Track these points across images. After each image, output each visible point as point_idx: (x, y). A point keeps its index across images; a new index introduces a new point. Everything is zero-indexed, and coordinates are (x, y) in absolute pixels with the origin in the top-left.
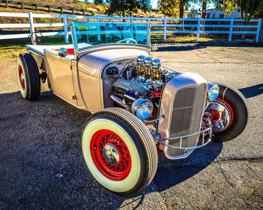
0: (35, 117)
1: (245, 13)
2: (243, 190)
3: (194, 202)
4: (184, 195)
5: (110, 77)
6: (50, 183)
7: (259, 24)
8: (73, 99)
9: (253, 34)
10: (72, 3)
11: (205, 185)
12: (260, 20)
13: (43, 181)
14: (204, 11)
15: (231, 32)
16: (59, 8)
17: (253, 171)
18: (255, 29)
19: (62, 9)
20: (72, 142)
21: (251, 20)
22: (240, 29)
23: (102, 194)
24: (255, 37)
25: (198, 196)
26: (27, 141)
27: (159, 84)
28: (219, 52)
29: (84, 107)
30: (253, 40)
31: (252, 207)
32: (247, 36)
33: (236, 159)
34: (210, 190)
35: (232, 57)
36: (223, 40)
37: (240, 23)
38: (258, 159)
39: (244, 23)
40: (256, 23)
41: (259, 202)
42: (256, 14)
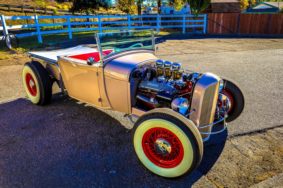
0: (55, 121)
1: (194, 9)
2: (256, 158)
3: (228, 174)
4: (218, 170)
5: (135, 80)
6: (109, 180)
7: (205, 18)
8: (99, 101)
9: (201, 27)
10: (30, 2)
11: (228, 159)
12: (205, 16)
13: (102, 180)
14: (159, 8)
15: (184, 26)
16: (19, 7)
17: (255, 143)
18: (202, 23)
19: (23, 8)
20: (105, 140)
21: (199, 16)
22: (190, 23)
23: (157, 181)
24: (203, 29)
25: (228, 169)
26: (64, 145)
27: (182, 83)
28: (179, 44)
29: (109, 107)
30: (201, 32)
31: (267, 170)
32: (197, 29)
33: (239, 135)
34: (234, 162)
35: (192, 48)
36: (178, 33)
37: (190, 18)
38: (254, 132)
39: (194, 18)
40: (203, 18)
41: (270, 165)
42: (202, 11)
